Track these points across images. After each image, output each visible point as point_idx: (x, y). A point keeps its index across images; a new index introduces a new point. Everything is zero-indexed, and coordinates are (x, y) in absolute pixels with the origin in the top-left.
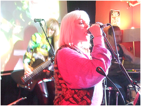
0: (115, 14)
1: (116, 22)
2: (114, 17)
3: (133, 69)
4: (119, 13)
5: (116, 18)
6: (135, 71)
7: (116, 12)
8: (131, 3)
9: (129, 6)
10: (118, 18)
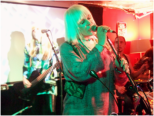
0: (121, 26)
1: (123, 34)
2: (121, 29)
3: (139, 78)
4: (125, 25)
5: (123, 30)
6: (141, 81)
7: (123, 24)
8: (138, 15)
9: (136, 19)
10: (125, 30)
